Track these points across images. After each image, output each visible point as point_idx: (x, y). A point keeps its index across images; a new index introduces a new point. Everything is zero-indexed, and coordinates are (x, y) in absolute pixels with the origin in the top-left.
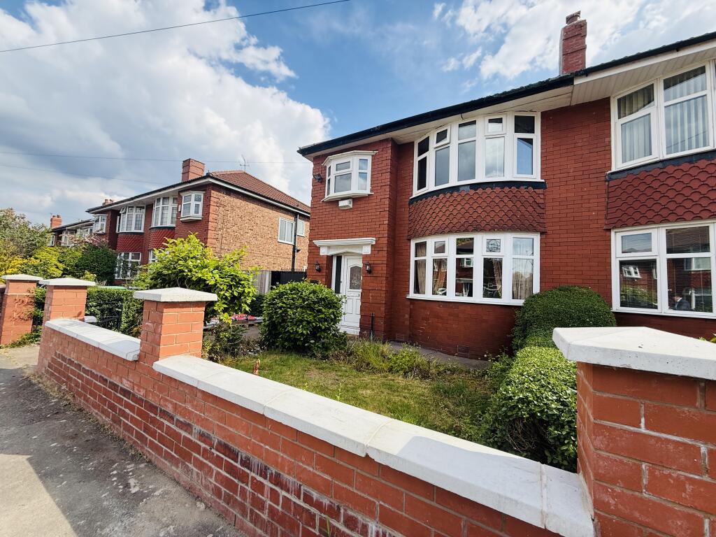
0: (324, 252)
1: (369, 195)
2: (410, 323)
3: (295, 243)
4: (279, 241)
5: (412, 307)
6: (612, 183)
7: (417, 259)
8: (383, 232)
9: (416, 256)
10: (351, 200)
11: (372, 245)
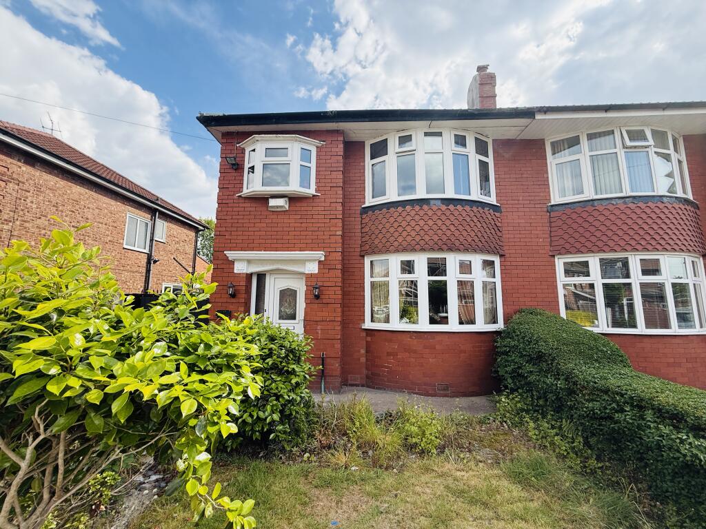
0: (240, 268)
1: (314, 196)
2: (367, 360)
3: (151, 250)
4: (125, 247)
5: (369, 339)
6: (553, 214)
7: (373, 280)
8: (335, 245)
9: (372, 277)
10: (287, 199)
11: (320, 262)
